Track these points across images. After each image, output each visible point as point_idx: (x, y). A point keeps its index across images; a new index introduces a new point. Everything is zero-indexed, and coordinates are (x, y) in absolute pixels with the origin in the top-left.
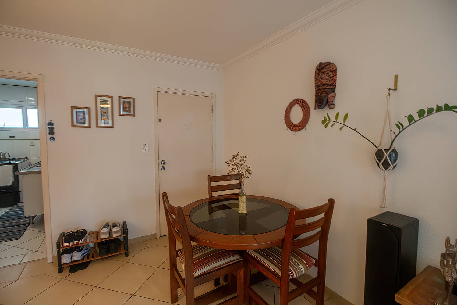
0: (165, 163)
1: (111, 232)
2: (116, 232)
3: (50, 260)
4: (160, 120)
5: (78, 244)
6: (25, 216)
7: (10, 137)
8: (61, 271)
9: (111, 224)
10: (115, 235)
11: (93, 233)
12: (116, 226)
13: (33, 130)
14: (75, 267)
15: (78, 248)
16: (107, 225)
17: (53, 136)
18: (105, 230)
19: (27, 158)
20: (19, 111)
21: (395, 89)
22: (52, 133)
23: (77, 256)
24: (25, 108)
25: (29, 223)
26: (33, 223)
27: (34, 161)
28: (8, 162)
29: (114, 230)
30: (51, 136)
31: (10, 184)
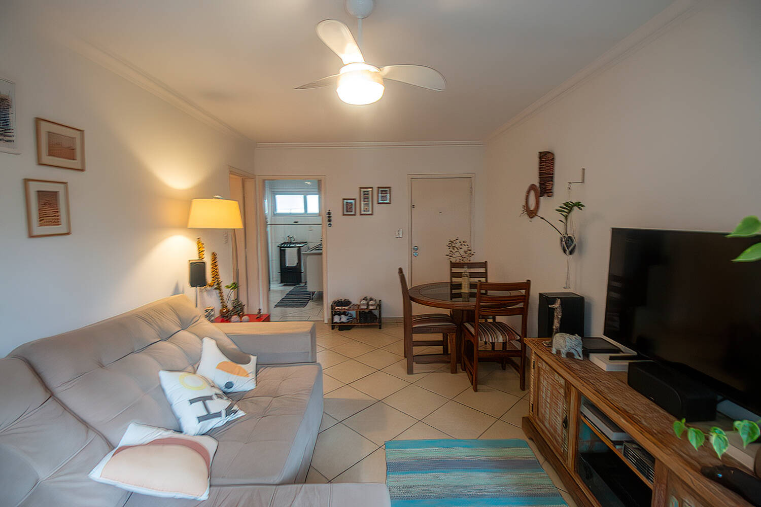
0: (418, 249)
1: (368, 305)
2: (372, 305)
3: (326, 321)
4: (413, 206)
5: (345, 309)
6: (308, 290)
7: (295, 222)
8: (333, 328)
9: (368, 298)
10: (371, 307)
11: (356, 305)
12: (372, 300)
13: (313, 215)
14: (343, 327)
15: (345, 314)
16: (365, 299)
17: (331, 223)
18: (364, 302)
19: (306, 242)
20: (301, 197)
21: (583, 182)
22: (330, 221)
23: (344, 319)
24: (305, 195)
25: (310, 299)
26: (312, 299)
27: (311, 245)
28: (293, 245)
29: (371, 302)
30: (329, 223)
31: (295, 265)
